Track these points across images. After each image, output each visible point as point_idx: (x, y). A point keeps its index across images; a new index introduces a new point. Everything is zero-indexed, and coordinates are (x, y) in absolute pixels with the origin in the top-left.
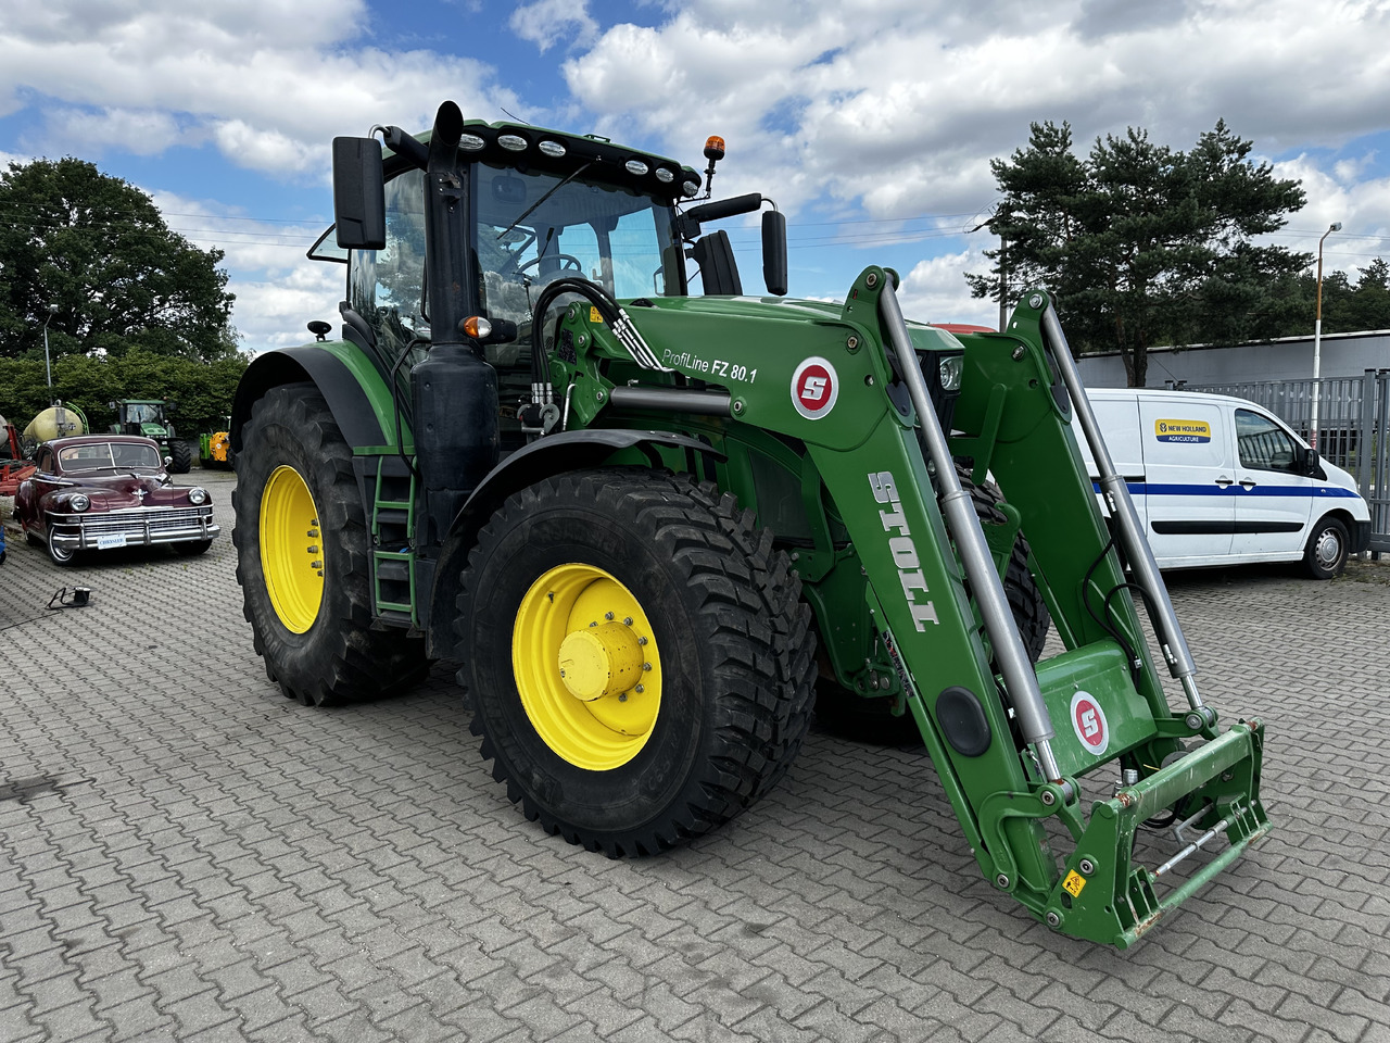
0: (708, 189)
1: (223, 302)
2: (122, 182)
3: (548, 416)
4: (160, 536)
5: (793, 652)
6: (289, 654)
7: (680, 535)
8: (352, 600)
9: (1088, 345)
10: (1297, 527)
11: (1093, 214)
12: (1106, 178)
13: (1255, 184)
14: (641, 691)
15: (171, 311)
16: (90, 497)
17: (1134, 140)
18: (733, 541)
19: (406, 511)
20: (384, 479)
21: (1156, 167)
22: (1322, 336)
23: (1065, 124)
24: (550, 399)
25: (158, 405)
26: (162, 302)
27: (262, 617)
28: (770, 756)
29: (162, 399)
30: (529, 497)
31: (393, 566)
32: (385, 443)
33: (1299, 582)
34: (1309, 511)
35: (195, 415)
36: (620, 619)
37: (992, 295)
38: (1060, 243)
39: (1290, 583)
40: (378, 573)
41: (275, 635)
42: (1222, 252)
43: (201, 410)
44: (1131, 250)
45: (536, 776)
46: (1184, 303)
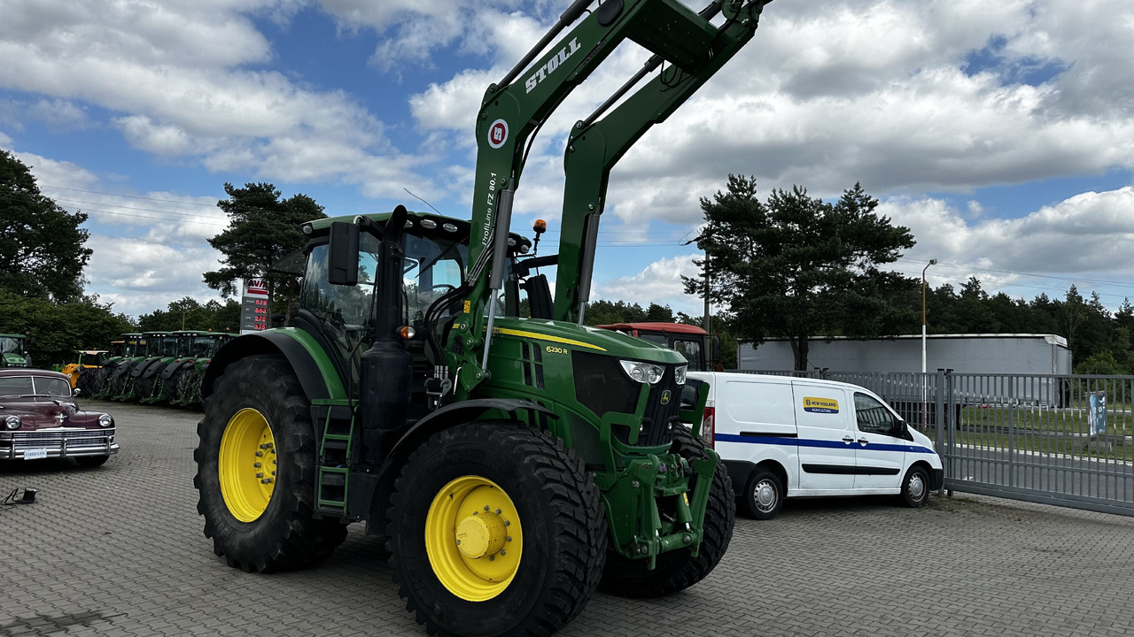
0: (535, 249)
1: (81, 256)
2: (7, 154)
3: (445, 386)
4: (73, 450)
5: (596, 530)
6: (239, 537)
7: (539, 461)
8: (299, 499)
9: (768, 331)
10: (895, 472)
11: (771, 242)
12: (777, 218)
13: (878, 228)
14: (504, 554)
15: (34, 260)
16: (21, 419)
17: (797, 194)
18: (565, 465)
19: (347, 441)
20: (330, 419)
21: (813, 213)
22: (927, 336)
23: (752, 178)
24: (446, 376)
25: (19, 339)
26: (27, 252)
27: (216, 511)
28: (581, 591)
29: (24, 333)
30: (447, 436)
31: (334, 477)
32: (329, 398)
33: (898, 509)
34: (903, 461)
35: (50, 348)
36: (493, 510)
37: (699, 293)
38: (747, 259)
39: (893, 509)
40: (321, 481)
41: (226, 524)
42: (860, 272)
43: (55, 344)
44: (796, 268)
45: (437, 607)
46: (833, 308)
